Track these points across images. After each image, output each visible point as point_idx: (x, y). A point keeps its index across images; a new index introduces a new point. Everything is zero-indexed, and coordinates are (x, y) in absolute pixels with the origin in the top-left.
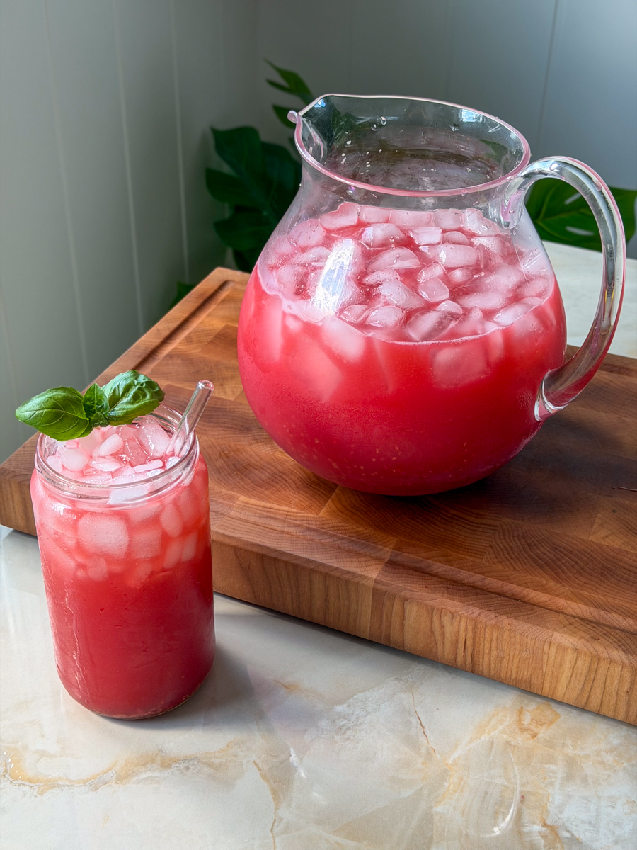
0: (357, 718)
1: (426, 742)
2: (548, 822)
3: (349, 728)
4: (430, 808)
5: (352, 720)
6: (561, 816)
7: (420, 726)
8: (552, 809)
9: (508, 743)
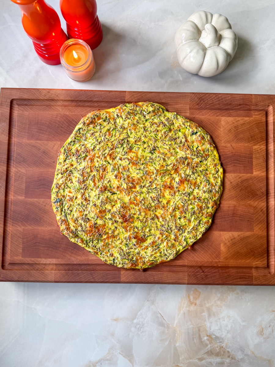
0: (142, 322)
1: (165, 322)
2: (208, 334)
3: (141, 328)
4: (175, 345)
5: (141, 324)
6: (211, 331)
7: (161, 317)
8: (208, 329)
9: (189, 311)
